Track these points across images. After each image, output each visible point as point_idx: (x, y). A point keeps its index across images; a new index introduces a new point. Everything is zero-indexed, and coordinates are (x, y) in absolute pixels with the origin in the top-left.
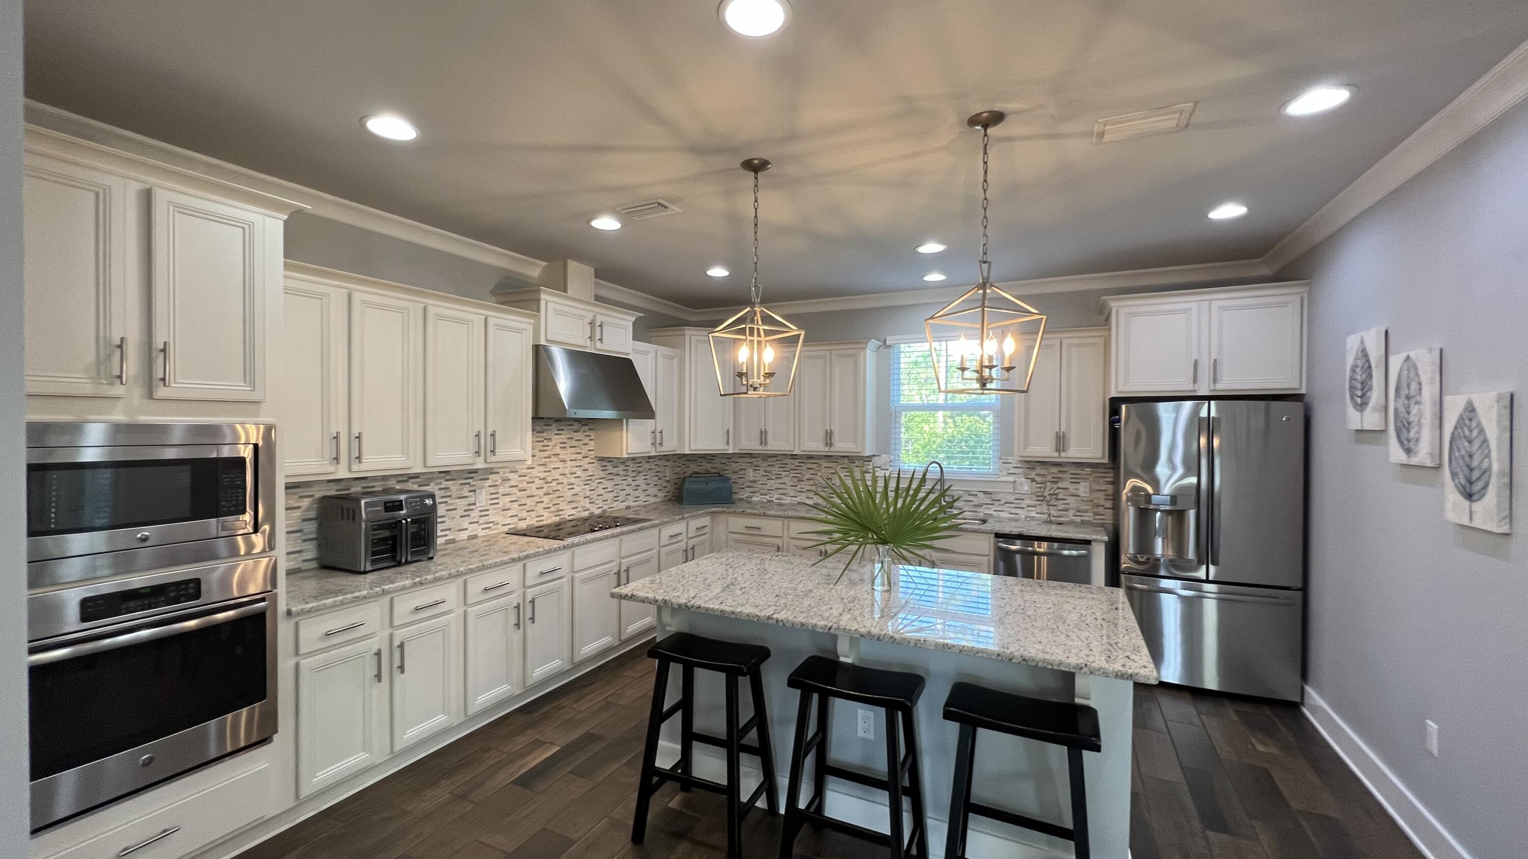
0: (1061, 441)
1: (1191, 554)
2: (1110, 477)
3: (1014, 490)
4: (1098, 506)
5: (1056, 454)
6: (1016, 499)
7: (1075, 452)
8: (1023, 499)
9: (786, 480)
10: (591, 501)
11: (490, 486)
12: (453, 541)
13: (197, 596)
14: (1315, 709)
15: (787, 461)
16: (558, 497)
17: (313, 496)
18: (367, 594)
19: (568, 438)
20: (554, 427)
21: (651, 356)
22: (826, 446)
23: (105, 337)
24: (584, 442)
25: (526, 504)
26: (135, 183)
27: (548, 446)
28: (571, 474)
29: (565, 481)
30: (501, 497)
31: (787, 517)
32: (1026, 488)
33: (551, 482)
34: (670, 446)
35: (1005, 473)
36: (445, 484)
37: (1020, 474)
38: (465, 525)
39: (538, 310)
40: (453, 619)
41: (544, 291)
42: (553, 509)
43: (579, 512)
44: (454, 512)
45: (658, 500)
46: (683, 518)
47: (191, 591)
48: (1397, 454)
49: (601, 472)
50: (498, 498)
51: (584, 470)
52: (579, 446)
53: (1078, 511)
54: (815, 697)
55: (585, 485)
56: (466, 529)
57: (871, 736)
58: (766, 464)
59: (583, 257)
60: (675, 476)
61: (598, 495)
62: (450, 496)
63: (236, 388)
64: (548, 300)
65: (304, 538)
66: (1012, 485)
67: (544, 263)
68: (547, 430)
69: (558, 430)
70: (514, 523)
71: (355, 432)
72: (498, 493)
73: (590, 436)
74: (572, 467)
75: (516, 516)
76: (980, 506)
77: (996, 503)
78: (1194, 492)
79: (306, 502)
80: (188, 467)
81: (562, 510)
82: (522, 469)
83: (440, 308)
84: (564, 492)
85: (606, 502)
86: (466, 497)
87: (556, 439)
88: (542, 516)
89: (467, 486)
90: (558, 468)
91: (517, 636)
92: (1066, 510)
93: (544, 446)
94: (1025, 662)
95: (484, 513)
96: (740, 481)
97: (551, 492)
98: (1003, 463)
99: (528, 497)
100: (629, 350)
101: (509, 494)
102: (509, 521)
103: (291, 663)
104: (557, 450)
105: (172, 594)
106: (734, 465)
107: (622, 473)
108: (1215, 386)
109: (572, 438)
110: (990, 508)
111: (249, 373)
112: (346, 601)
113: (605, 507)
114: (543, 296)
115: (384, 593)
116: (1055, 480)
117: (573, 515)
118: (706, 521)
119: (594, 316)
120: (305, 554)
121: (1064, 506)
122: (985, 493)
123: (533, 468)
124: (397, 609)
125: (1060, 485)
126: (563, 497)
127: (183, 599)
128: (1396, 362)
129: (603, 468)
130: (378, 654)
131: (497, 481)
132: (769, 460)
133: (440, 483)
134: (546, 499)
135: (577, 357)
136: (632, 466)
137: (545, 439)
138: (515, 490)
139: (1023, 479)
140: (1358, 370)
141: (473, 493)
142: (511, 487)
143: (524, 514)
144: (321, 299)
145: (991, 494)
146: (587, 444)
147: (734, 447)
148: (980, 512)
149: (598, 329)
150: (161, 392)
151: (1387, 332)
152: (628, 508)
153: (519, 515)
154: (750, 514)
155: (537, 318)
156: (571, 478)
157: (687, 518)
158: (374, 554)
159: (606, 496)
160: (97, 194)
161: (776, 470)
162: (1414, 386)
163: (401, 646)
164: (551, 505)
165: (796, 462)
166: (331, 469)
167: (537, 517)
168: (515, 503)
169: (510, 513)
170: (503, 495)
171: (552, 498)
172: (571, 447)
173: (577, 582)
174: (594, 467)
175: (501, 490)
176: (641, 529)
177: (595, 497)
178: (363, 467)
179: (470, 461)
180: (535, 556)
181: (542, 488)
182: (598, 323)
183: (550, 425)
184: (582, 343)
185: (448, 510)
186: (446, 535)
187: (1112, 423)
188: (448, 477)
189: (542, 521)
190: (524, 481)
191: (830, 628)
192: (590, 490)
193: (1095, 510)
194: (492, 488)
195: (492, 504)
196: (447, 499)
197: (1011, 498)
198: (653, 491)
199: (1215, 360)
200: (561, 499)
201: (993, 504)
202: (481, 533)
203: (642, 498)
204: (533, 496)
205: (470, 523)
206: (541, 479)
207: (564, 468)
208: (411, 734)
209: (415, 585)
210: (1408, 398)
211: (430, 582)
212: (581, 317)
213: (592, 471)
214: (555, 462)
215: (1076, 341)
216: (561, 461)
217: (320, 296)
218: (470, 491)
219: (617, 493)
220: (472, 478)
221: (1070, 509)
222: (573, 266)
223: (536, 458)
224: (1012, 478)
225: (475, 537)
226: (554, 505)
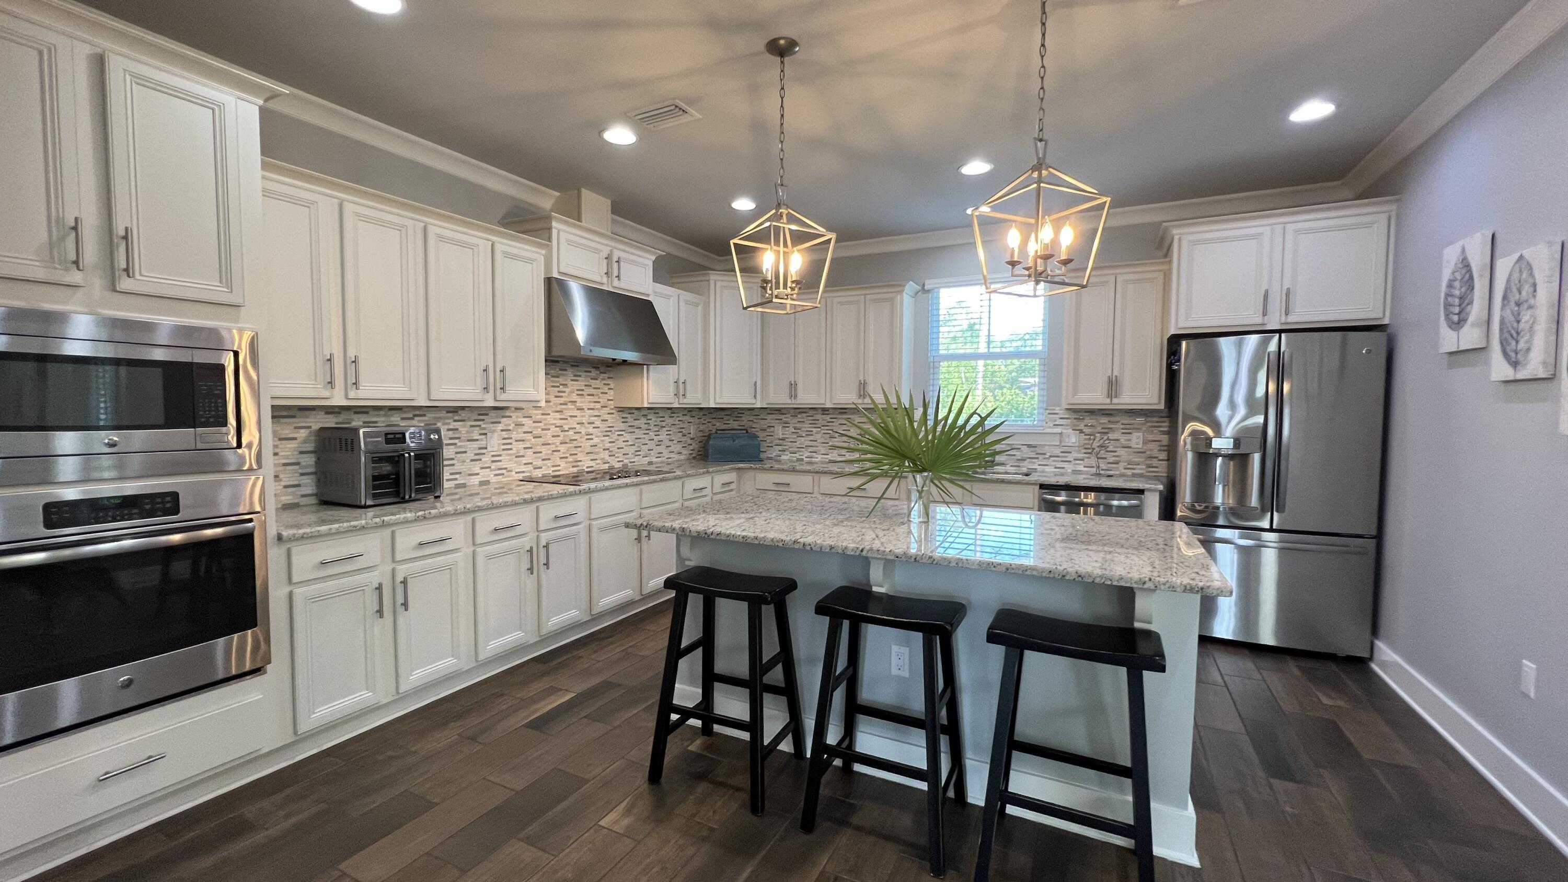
0: (1113, 386)
1: (1254, 501)
2: (1165, 426)
3: (1061, 442)
4: (1151, 457)
5: (1108, 401)
6: (1062, 452)
7: (1128, 398)
8: (1070, 452)
9: (818, 436)
10: (610, 454)
11: (502, 430)
12: (463, 486)
13: (177, 511)
14: (1383, 665)
15: (817, 417)
16: (576, 447)
17: (310, 427)
18: (367, 523)
19: (586, 386)
20: (570, 372)
21: (672, 302)
22: (859, 398)
23: (58, 216)
24: (602, 391)
25: (541, 452)
26: (88, 46)
27: (564, 392)
28: (589, 423)
29: (583, 431)
30: (514, 443)
31: (817, 472)
32: (1074, 440)
33: (568, 431)
34: (694, 399)
35: (1052, 425)
36: (453, 425)
37: (1067, 425)
38: (477, 470)
39: (550, 239)
40: (461, 558)
41: (555, 217)
42: (570, 459)
43: (599, 464)
44: (464, 455)
45: (682, 457)
46: (708, 472)
47: (168, 505)
48: (1500, 369)
49: (623, 424)
50: (511, 444)
51: (602, 420)
52: (597, 395)
53: (1129, 464)
54: (846, 624)
55: (604, 436)
56: (478, 474)
57: (906, 674)
58: (795, 420)
59: (598, 186)
60: (701, 434)
61: (618, 448)
62: (459, 438)
63: (213, 289)
64: (561, 229)
65: (300, 471)
66: (1058, 438)
67: (558, 194)
68: (562, 375)
69: (575, 376)
70: (530, 472)
71: (351, 355)
72: (511, 438)
73: (609, 384)
74: (590, 416)
75: (531, 463)
76: (1023, 460)
77: (1041, 457)
78: (1259, 434)
79: (303, 434)
80: (159, 371)
81: (580, 461)
82: (537, 414)
83: (440, 228)
84: (582, 442)
85: (627, 456)
86: (477, 440)
87: (572, 385)
88: (559, 466)
89: (478, 428)
90: (576, 416)
91: (530, 581)
92: (1117, 463)
93: (559, 392)
94: (1080, 579)
95: (496, 458)
96: (769, 439)
97: (568, 441)
98: (1049, 414)
99: (543, 445)
100: (650, 291)
101: (523, 441)
102: (523, 468)
103: (286, 590)
104: (574, 397)
105: (148, 507)
106: (762, 422)
107: (644, 426)
108: (1286, 318)
109: (591, 386)
110: (1034, 463)
111: (226, 274)
112: (342, 530)
113: (626, 461)
114: (554, 224)
115: (384, 525)
116: (1106, 431)
117: (592, 467)
118: (732, 476)
119: (611, 251)
120: (303, 488)
121: (1114, 458)
122: (1029, 446)
123: (549, 414)
124: (398, 541)
125: (1111, 436)
126: (580, 447)
127: (159, 513)
128: (1504, 267)
129: (623, 420)
130: (379, 588)
131: (510, 425)
132: (799, 416)
133: (449, 424)
134: (563, 448)
135: (595, 294)
136: (654, 419)
137: (561, 385)
138: (529, 436)
139: (1070, 431)
140: (1457, 284)
141: (484, 436)
142: (525, 433)
143: (539, 463)
144: (308, 207)
145: (1036, 447)
146: (606, 393)
147: (762, 402)
148: (1023, 467)
149: (615, 265)
150: (125, 284)
151: (1493, 236)
152: (650, 463)
153: (534, 463)
154: (778, 470)
155: (549, 248)
156: (588, 428)
157: (712, 472)
158: (375, 488)
159: (626, 450)
160: (41, 53)
161: (806, 426)
162: (1526, 289)
163: (404, 582)
164: (568, 455)
165: (828, 418)
166: (326, 393)
167: (553, 466)
168: (530, 450)
169: (524, 460)
170: (516, 441)
171: (570, 448)
172: (589, 395)
173: (595, 530)
174: (613, 418)
175: (514, 435)
176: (662, 480)
177: (614, 449)
178: (361, 393)
179: (479, 398)
180: (548, 499)
181: (559, 436)
182: (615, 259)
183: (566, 370)
184: (598, 279)
185: (457, 453)
186: (456, 479)
187: (1169, 365)
188: (456, 418)
189: (559, 470)
190: (537, 427)
191: (862, 551)
192: (610, 442)
193: (1148, 462)
194: (504, 433)
195: (504, 450)
196: (456, 441)
197: (1057, 451)
198: (678, 448)
199: (1288, 289)
200: (579, 449)
201: (1037, 458)
202: (493, 479)
203: (666, 454)
204: (549, 444)
205: (482, 468)
206: (556, 427)
207: (583, 416)
208: (416, 676)
209: (417, 520)
210: (1518, 304)
211: (434, 517)
212: (598, 251)
213: (612, 422)
214: (572, 409)
215: (1132, 277)
216: (578, 409)
217: (308, 204)
218: (481, 434)
219: (639, 447)
220: (483, 420)
221: (1120, 461)
222: (586, 194)
223: (551, 404)
224: (1058, 430)
225: (487, 483)
226: (571, 455)
